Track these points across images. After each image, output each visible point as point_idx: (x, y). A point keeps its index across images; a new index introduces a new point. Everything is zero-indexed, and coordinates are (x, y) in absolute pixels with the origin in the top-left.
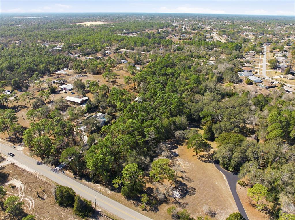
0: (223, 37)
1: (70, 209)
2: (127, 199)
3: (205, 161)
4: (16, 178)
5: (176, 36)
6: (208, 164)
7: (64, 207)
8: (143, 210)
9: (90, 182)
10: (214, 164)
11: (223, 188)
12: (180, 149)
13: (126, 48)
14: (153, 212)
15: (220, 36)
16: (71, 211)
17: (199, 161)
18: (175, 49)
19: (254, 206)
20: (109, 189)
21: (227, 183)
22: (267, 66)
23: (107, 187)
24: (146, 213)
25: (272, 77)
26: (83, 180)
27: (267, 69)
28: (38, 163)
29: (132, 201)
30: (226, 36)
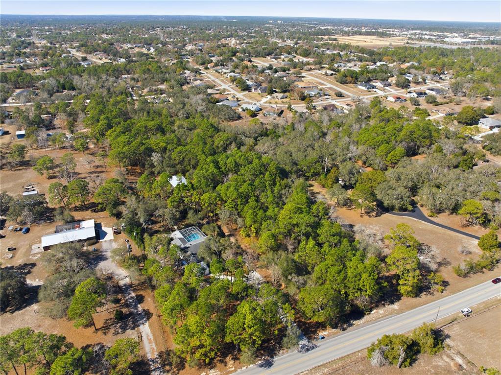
1: (420, 356)
2: (417, 297)
3: (377, 215)
6: (383, 216)
8: (442, 293)
9: (363, 317)
10: (387, 213)
14: (448, 287)
17: (371, 218)
19: (466, 227)
20: (389, 305)
21: (424, 222)
22: (232, 88)
23: (384, 305)
24: (447, 292)
25: (260, 101)
26: (354, 323)
27: (239, 93)
28: (261, 366)
29: (422, 294)
30: (102, 54)
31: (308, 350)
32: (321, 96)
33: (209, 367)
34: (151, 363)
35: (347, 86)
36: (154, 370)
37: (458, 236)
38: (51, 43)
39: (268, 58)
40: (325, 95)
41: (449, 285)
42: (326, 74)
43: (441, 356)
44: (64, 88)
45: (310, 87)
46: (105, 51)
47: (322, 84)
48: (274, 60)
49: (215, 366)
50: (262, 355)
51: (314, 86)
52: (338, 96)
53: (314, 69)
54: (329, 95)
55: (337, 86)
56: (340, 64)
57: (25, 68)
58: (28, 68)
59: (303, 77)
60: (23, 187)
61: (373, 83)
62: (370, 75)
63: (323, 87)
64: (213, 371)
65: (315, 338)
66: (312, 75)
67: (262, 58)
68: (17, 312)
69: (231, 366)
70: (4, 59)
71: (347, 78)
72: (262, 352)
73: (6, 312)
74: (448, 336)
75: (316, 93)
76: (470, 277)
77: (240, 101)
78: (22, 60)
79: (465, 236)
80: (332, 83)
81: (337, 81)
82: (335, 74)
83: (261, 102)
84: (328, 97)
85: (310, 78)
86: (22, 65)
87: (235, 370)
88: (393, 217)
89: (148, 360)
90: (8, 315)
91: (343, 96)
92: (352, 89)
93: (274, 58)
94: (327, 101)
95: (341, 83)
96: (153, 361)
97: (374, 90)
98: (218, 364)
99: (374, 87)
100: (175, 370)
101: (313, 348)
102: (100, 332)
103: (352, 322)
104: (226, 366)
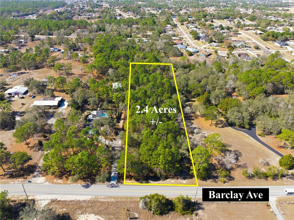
0: (129, 13)
1: (172, 213)
2: (204, 180)
3: (222, 126)
4: (82, 214)
5: (81, 16)
6: (226, 128)
7: (166, 215)
8: (224, 183)
9: (159, 181)
10: (230, 127)
11: (253, 142)
12: (196, 124)
13: (39, 33)
14: (232, 181)
15: (125, 12)
16: (175, 215)
17: (217, 128)
18: (96, 30)
19: (281, 148)
20: (181, 179)
21: (251, 138)
22: (190, 37)
23: (178, 178)
24: (228, 184)
25: (201, 46)
26: (150, 182)
27: (192, 40)
28: (83, 186)
29: (209, 180)
30: (131, 13)
31: (113, 187)
32: (243, 47)
33: (60, 178)
34: (38, 168)
35: (267, 42)
36: (37, 171)
37: (269, 152)
38: (110, 6)
39: (226, 20)
40: (246, 47)
41: (234, 180)
42: (256, 33)
43: (187, 217)
44: (100, 30)
45: (239, 41)
46: (134, 11)
47: (250, 40)
48: (228, 22)
49: (62, 179)
50: (88, 181)
51: (242, 40)
52: (256, 49)
53: (251, 29)
54: (250, 47)
55: (259, 41)
56: (272, 27)
57: (91, 18)
58: (92, 19)
59: (240, 34)
60: (46, 77)
61: (288, 42)
62: (288, 36)
63: (249, 41)
64: (60, 181)
65: (121, 182)
66: (246, 33)
67: (221, 20)
68: (7, 131)
69: (70, 181)
70: (83, 13)
71: (269, 37)
72: (89, 180)
73: (4, 130)
74: (203, 209)
75: (240, 45)
76: (253, 179)
77: (189, 45)
78: (91, 14)
79: (275, 154)
80: (257, 39)
81: (261, 39)
82: (263, 34)
83: (201, 48)
84: (248, 48)
85: (244, 35)
86: (89, 17)
87: (70, 184)
88: (232, 130)
89: (38, 166)
90: (4, 131)
91: (260, 49)
92: (270, 45)
93: (229, 21)
94: (246, 51)
95: (264, 40)
96: (39, 167)
97: (286, 46)
98: (64, 178)
99: (287, 45)
100: (45, 174)
101: (116, 187)
102: (29, 148)
103: (150, 181)
104: (67, 180)
